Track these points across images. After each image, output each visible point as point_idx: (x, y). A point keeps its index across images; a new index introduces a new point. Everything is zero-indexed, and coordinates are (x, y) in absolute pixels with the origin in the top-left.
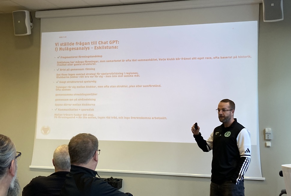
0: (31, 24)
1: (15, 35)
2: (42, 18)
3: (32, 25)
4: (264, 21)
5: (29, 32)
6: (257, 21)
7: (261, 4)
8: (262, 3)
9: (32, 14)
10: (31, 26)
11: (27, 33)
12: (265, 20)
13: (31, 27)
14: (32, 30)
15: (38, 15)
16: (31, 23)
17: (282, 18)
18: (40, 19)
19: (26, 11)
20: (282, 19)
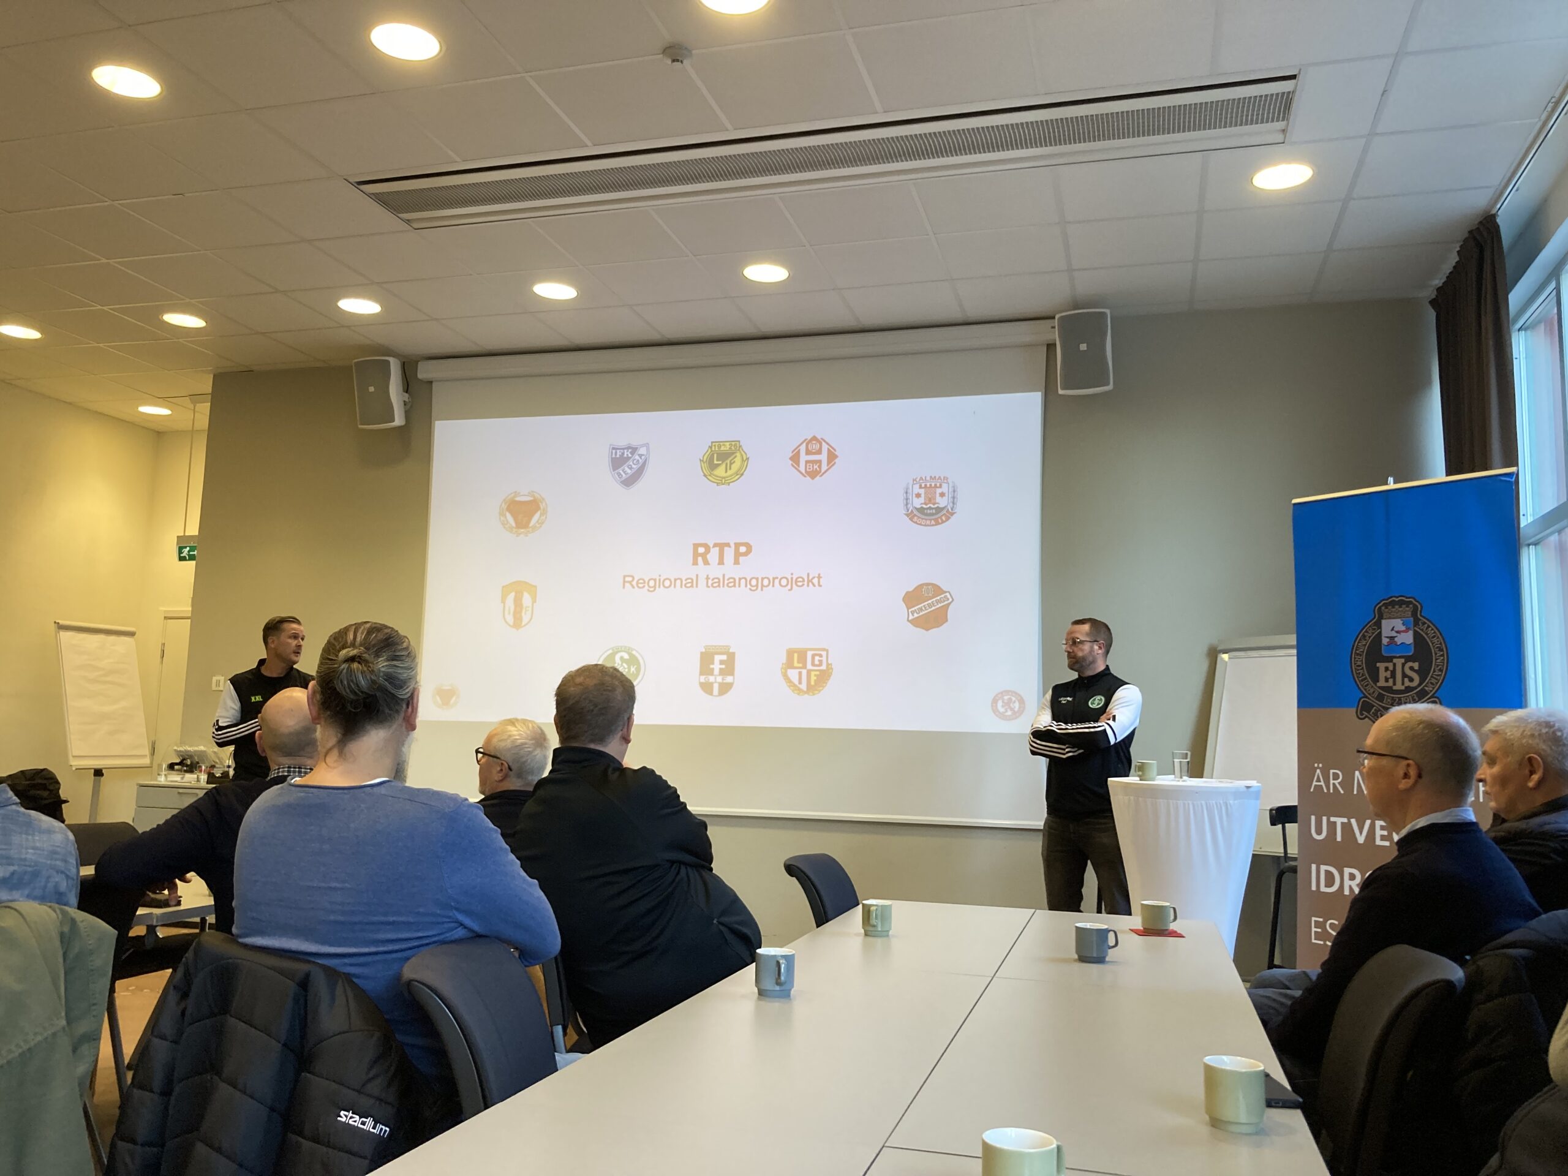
0: (407, 395)
1: (360, 426)
2: (437, 381)
3: (407, 400)
4: (1061, 392)
5: (399, 420)
6: (1040, 393)
7: (1051, 347)
8: (1055, 345)
9: (409, 368)
10: (405, 403)
11: (394, 421)
12: (1063, 389)
13: (405, 405)
14: (408, 414)
15: (425, 371)
16: (405, 394)
17: (1108, 384)
18: (431, 382)
19: (391, 360)
20: (1110, 387)
